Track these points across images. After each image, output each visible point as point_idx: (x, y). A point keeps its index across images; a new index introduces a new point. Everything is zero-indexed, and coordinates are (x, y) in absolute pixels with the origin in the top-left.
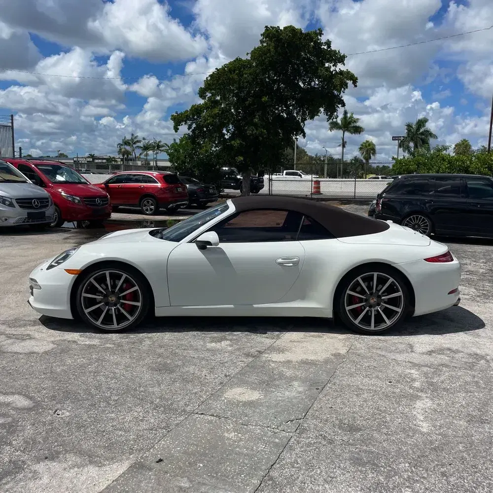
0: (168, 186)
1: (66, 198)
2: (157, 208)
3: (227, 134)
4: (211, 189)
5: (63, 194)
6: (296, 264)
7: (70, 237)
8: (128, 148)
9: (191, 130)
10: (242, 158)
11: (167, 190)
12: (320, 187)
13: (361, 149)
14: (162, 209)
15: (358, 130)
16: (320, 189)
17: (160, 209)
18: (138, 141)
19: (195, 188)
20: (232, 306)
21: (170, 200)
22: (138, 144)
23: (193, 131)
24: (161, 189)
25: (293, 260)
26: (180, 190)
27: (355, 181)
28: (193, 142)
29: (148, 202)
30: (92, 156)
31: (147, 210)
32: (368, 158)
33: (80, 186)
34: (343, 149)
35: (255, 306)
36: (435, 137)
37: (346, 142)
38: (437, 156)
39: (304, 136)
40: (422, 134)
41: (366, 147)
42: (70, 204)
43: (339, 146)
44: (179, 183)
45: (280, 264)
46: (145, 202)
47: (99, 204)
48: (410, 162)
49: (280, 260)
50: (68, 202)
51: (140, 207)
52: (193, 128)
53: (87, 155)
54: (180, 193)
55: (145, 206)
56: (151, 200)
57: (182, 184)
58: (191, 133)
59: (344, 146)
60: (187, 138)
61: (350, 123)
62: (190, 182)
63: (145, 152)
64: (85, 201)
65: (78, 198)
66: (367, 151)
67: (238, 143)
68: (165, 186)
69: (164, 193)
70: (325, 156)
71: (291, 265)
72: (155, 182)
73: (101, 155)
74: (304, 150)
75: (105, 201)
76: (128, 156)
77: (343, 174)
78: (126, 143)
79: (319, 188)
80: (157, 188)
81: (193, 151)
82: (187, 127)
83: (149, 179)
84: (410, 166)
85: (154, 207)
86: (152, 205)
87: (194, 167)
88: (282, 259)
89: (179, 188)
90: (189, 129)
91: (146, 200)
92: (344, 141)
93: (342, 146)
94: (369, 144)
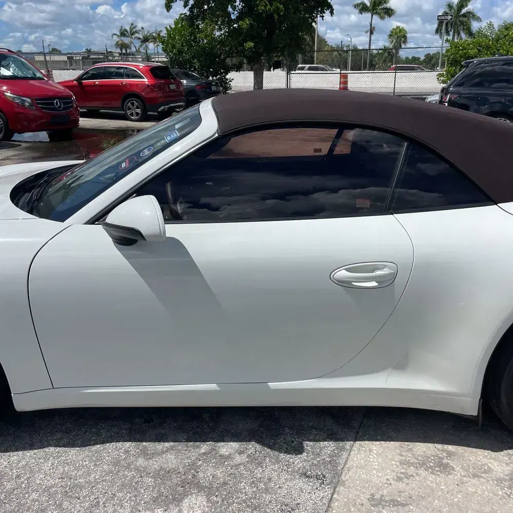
0: (156, 82)
1: (11, 99)
2: (144, 111)
3: (233, 13)
4: (214, 85)
5: (8, 94)
6: (387, 282)
7: (13, 156)
8: (126, 40)
9: (188, 8)
10: (251, 44)
11: (155, 88)
12: (347, 81)
13: (390, 36)
14: (151, 113)
15: (389, 12)
16: (348, 84)
17: (149, 113)
18: (136, 32)
19: (193, 84)
20: (213, 386)
21: (160, 100)
22: (137, 35)
23: (191, 10)
24: (148, 86)
25: (378, 273)
26: (173, 87)
27: (396, 72)
28: (192, 24)
29: (133, 104)
30: (89, 51)
31: (132, 114)
32: (398, 47)
33: (32, 82)
34: (370, 37)
35: (273, 385)
36: (479, 19)
37: (374, 28)
38: (505, 36)
39: (332, 13)
40: (464, 15)
41: (396, 33)
42: (18, 108)
43: (367, 32)
44: (172, 78)
45: (342, 283)
46: (129, 104)
47: (60, 107)
48: (469, 44)
49: (342, 274)
50: (16, 105)
51: (123, 111)
52: (190, 6)
53: (84, 50)
54: (173, 91)
55: (130, 109)
56: (137, 102)
57: (174, 79)
58: (188, 13)
59: (371, 33)
60: (183, 18)
61: (379, 4)
62: (187, 76)
63: (145, 44)
64: (38, 103)
65: (29, 100)
66: (398, 37)
67: (247, 24)
68: (153, 82)
69: (152, 91)
70: (349, 46)
71: (374, 284)
72: (141, 77)
73: (100, 50)
74: (324, 40)
75: (69, 103)
76: (126, 50)
77: (370, 67)
78: (123, 33)
79: (346, 83)
80: (143, 84)
81: (191, 37)
82: (182, 3)
83: (132, 72)
84: (468, 50)
85: (141, 111)
86: (138, 108)
87: (194, 57)
88: (347, 270)
89: (171, 84)
90: (185, 6)
91: (130, 101)
92: (372, 26)
93: (369, 33)
94: (400, 31)
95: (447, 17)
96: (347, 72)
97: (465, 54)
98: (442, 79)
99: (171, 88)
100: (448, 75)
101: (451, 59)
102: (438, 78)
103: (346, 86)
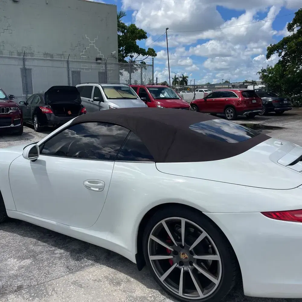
4: (285, 100)
6: (101, 189)
9: (281, 56)
14: (239, 116)
19: (272, 100)
21: (245, 109)
29: (229, 111)
31: (228, 116)
44: (255, 97)
45: (87, 187)
46: (228, 111)
49: (87, 183)
51: (224, 114)
52: (283, 55)
54: (254, 104)
55: (228, 113)
56: (232, 109)
58: (281, 59)
71: (97, 189)
72: (236, 96)
78: (263, 71)
82: (278, 54)
85: (233, 115)
86: (232, 113)
89: (253, 100)
90: (279, 56)
91: (229, 109)
99: (253, 102)
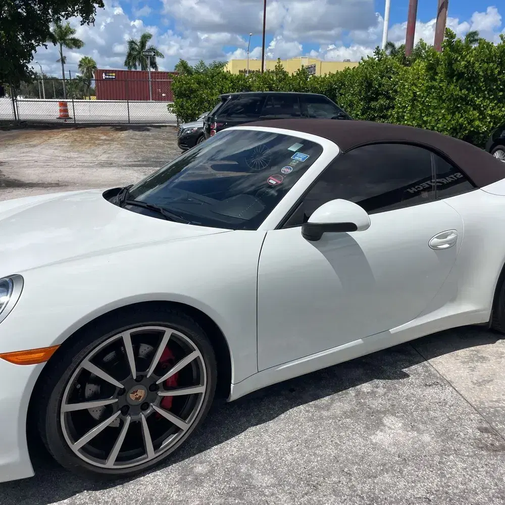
12: (67, 109)
13: (80, 66)
15: (78, 43)
16: (68, 112)
20: (360, 341)
25: (449, 238)
34: (63, 65)
35: (392, 331)
36: (162, 56)
37: (65, 57)
41: (85, 63)
43: (58, 61)
49: (435, 241)
59: (63, 62)
61: (66, 34)
66: (88, 68)
71: (447, 245)
79: (66, 111)
88: (437, 238)
92: (63, 56)
93: (61, 62)
94: (89, 61)
95: (150, 54)
96: (66, 100)
97: (189, 87)
98: (172, 109)
100: (177, 106)
101: (177, 92)
102: (168, 108)
103: (67, 114)
